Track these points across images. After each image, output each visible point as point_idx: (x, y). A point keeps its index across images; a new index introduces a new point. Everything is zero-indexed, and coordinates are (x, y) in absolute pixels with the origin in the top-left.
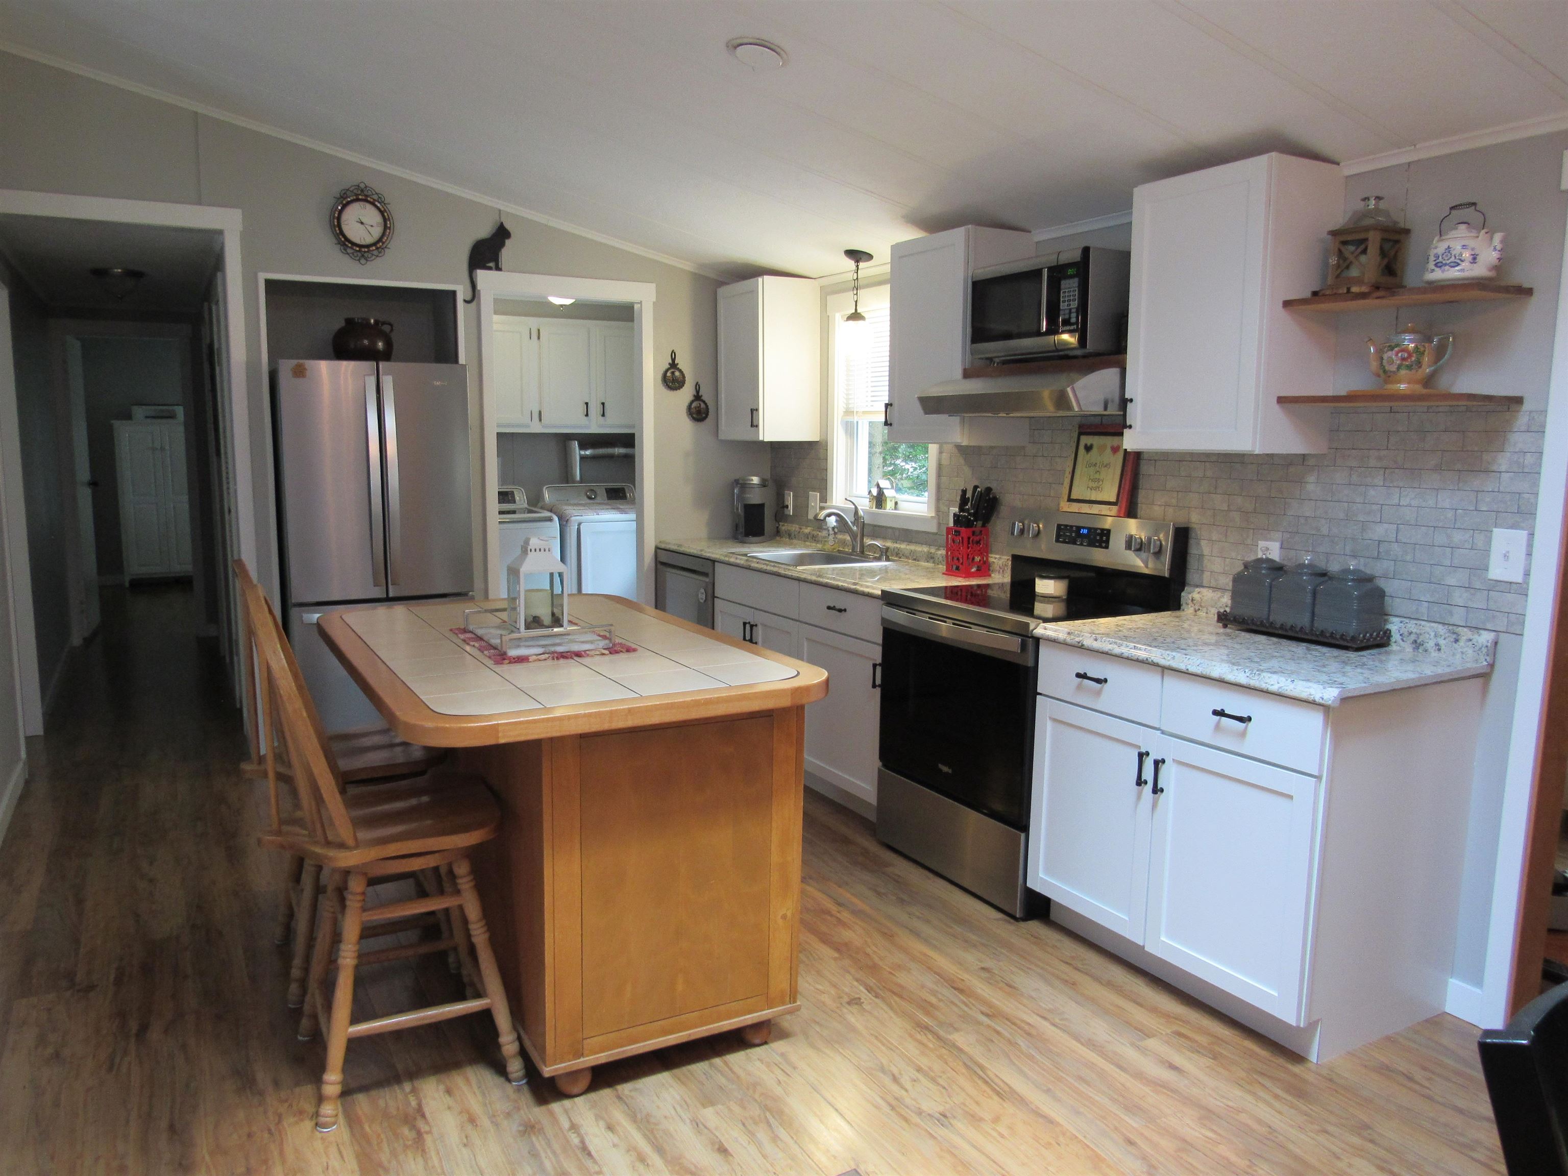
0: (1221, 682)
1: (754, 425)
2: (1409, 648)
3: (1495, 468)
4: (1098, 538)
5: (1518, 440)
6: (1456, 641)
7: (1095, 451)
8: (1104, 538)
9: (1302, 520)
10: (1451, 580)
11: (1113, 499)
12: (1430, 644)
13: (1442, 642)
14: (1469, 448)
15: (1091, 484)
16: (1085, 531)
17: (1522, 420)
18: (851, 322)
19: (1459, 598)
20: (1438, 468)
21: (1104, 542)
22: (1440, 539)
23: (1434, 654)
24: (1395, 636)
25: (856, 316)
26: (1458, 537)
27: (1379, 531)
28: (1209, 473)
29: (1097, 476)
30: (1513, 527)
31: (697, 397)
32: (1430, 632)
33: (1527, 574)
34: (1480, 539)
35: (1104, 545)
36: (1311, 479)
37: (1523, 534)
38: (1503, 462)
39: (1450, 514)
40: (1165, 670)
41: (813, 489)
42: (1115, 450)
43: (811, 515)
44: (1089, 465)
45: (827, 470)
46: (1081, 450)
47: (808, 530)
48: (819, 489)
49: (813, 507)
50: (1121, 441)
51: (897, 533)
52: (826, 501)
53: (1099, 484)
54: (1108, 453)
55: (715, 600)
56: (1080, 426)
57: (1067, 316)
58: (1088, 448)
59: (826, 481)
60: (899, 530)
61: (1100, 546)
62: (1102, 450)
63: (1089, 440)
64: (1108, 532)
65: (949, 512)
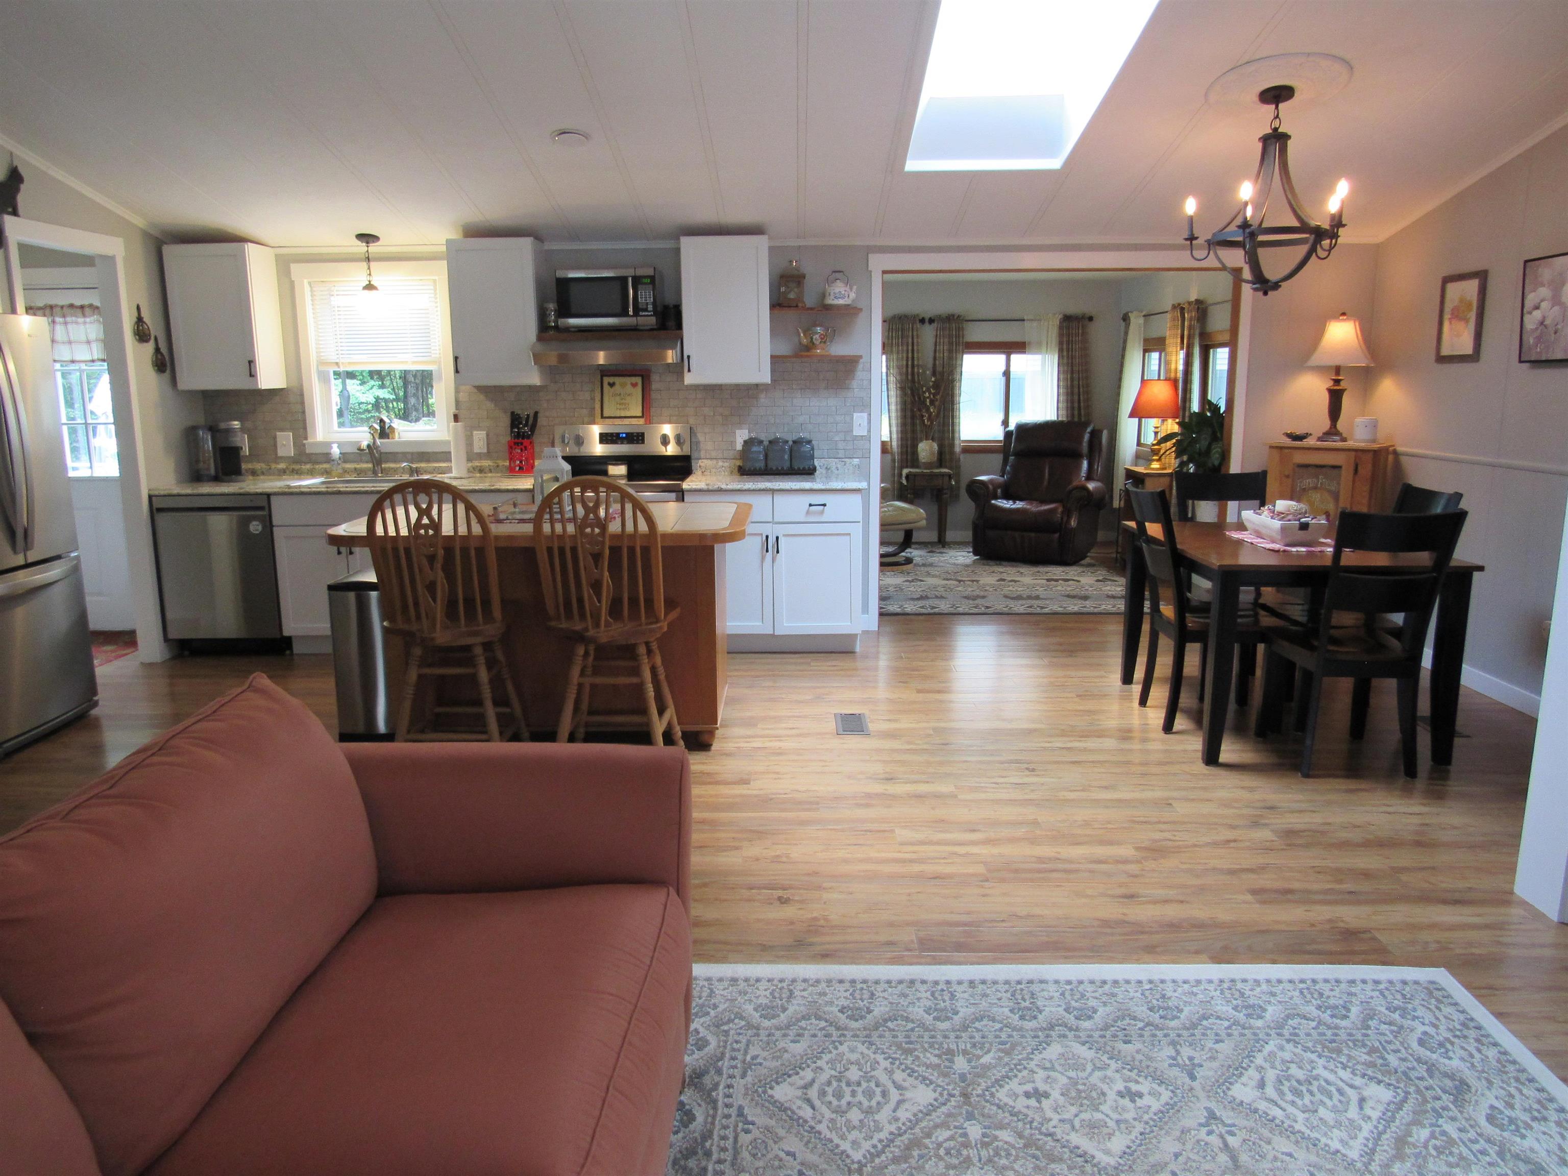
0: (812, 491)
1: (252, 375)
2: (824, 471)
3: (851, 387)
4: (635, 438)
5: (860, 374)
6: (845, 464)
7: (617, 386)
8: (640, 438)
9: (759, 417)
10: (837, 438)
11: (640, 414)
12: (834, 468)
13: (839, 466)
14: (839, 379)
15: (619, 407)
16: (624, 435)
17: (860, 366)
18: (366, 292)
19: (841, 445)
20: (827, 388)
21: (640, 440)
22: (830, 420)
23: (836, 472)
24: (818, 467)
25: (370, 287)
26: (838, 418)
27: (801, 419)
28: (699, 396)
29: (623, 401)
30: (862, 412)
31: (157, 350)
32: (833, 463)
33: (869, 431)
34: (848, 418)
35: (640, 442)
36: (763, 396)
37: (865, 415)
38: (855, 384)
39: (834, 408)
40: (773, 491)
41: (282, 430)
42: (634, 385)
43: (281, 452)
44: (615, 395)
45: (304, 412)
46: (606, 386)
47: (282, 466)
48: (292, 429)
49: (285, 445)
50: (638, 380)
51: (409, 457)
52: (306, 438)
53: (626, 407)
54: (629, 387)
55: (275, 529)
56: (601, 371)
57: (645, 307)
58: (612, 385)
59: (304, 421)
60: (412, 454)
61: (638, 443)
62: (623, 385)
63: (611, 380)
64: (643, 434)
65: (472, 435)
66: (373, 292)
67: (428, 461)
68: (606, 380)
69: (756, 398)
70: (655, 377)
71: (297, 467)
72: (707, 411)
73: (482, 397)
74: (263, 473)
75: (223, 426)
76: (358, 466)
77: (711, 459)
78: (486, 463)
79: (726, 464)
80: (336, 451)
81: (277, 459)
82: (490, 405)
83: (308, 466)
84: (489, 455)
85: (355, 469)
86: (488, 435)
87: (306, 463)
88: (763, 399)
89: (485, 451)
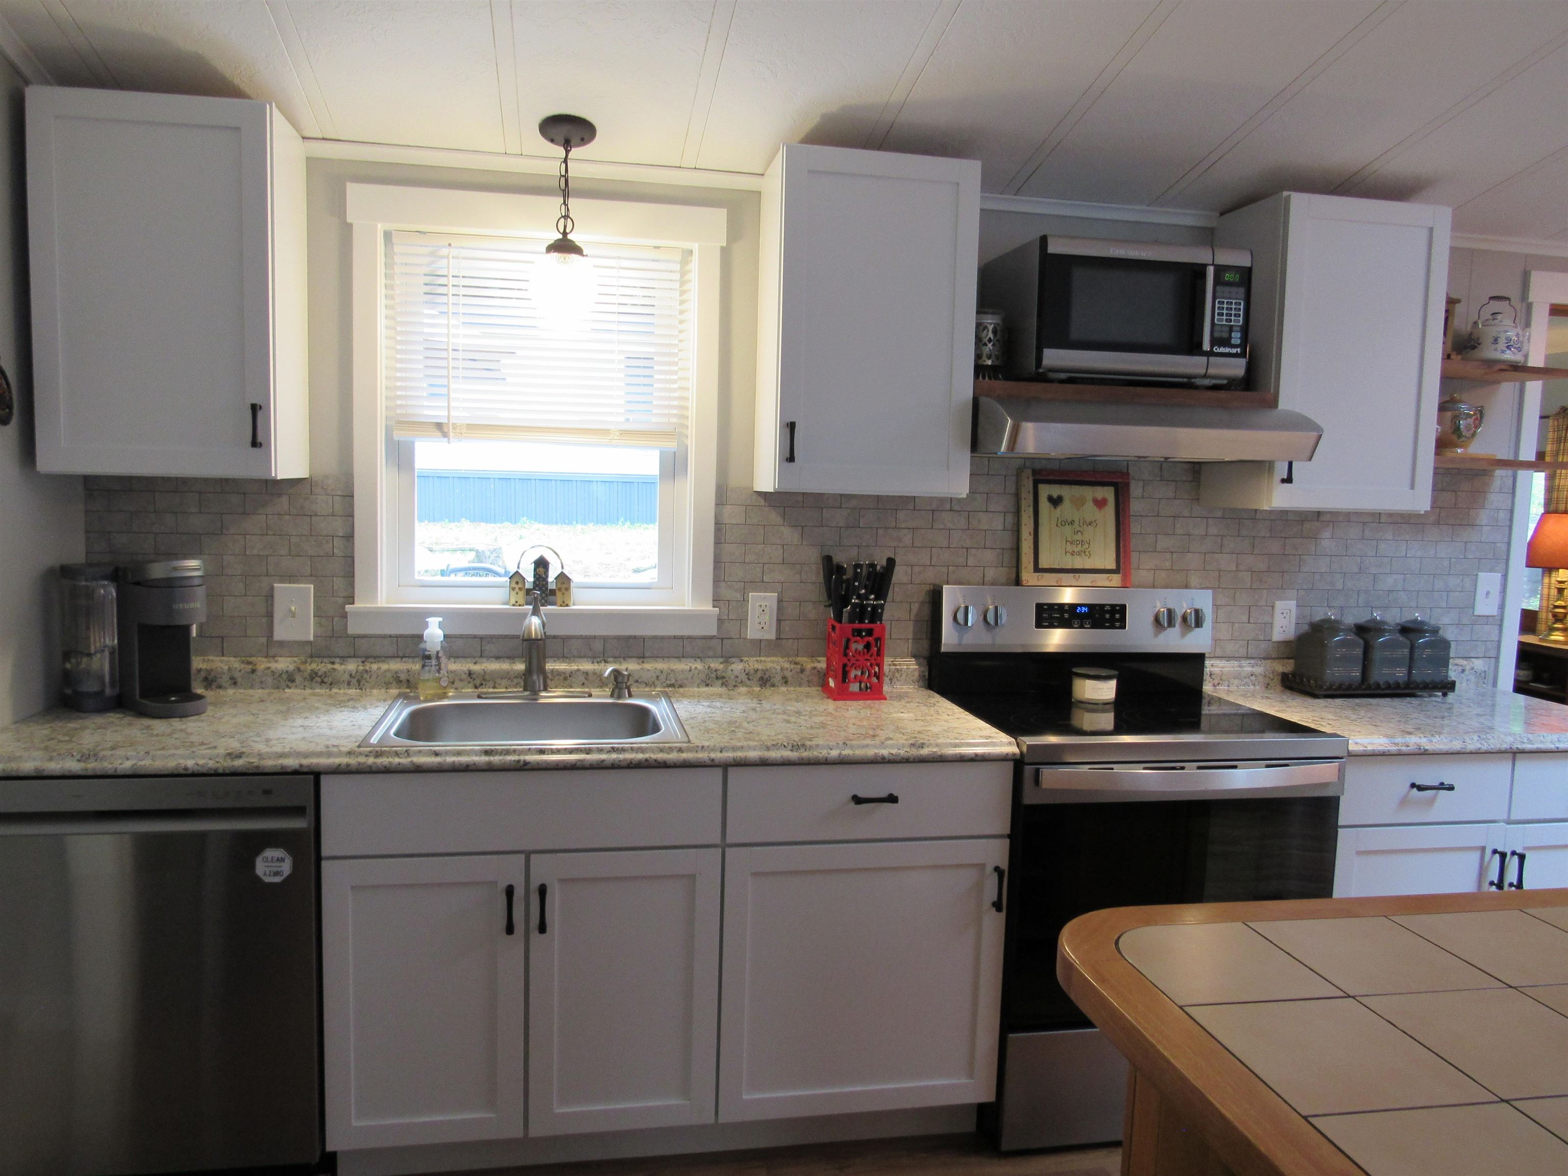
1: (257, 442)
3: (1478, 522)
4: (1107, 616)
6: (1463, 671)
7: (1066, 504)
8: (1117, 616)
9: (1317, 577)
11: (1113, 566)
14: (1460, 506)
15: (1070, 548)
16: (1084, 609)
18: (555, 255)
21: (1118, 620)
22: (1439, 585)
25: (564, 246)
26: (1453, 582)
27: (1389, 582)
28: (1213, 530)
29: (1078, 537)
30: (1491, 571)
33: (1502, 607)
34: (1468, 582)
35: (1118, 624)
36: (1327, 534)
37: (1498, 576)
38: (1483, 517)
39: (1446, 563)
41: (291, 578)
42: (1100, 504)
43: (281, 633)
44: (1062, 523)
45: (349, 537)
46: (1044, 504)
47: (283, 664)
48: (314, 576)
49: (293, 615)
50: (1108, 493)
51: (598, 646)
52: (351, 599)
53: (1083, 547)
54: (1090, 505)
55: (324, 864)
56: (1035, 472)
57: (1225, 335)
58: (1056, 502)
59: (349, 560)
60: (605, 639)
61: (1112, 627)
62: (1079, 503)
63: (1055, 490)
64: (1123, 608)
65: (745, 600)
66: (574, 257)
67: (642, 657)
68: (1045, 491)
69: (1314, 537)
70: (1136, 490)
71: (322, 667)
72: (1225, 561)
73: (774, 517)
74: (234, 683)
75: (158, 571)
76: (476, 668)
77: (1229, 658)
78: (774, 664)
79: (1259, 670)
80: (434, 632)
81: (272, 647)
82: (789, 534)
83: (352, 666)
84: (775, 646)
85: (470, 674)
86: (780, 601)
87: (344, 658)
88: (1327, 541)
89: (773, 636)
